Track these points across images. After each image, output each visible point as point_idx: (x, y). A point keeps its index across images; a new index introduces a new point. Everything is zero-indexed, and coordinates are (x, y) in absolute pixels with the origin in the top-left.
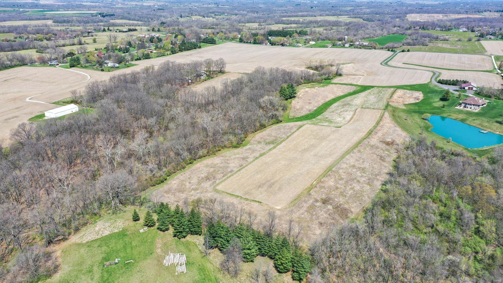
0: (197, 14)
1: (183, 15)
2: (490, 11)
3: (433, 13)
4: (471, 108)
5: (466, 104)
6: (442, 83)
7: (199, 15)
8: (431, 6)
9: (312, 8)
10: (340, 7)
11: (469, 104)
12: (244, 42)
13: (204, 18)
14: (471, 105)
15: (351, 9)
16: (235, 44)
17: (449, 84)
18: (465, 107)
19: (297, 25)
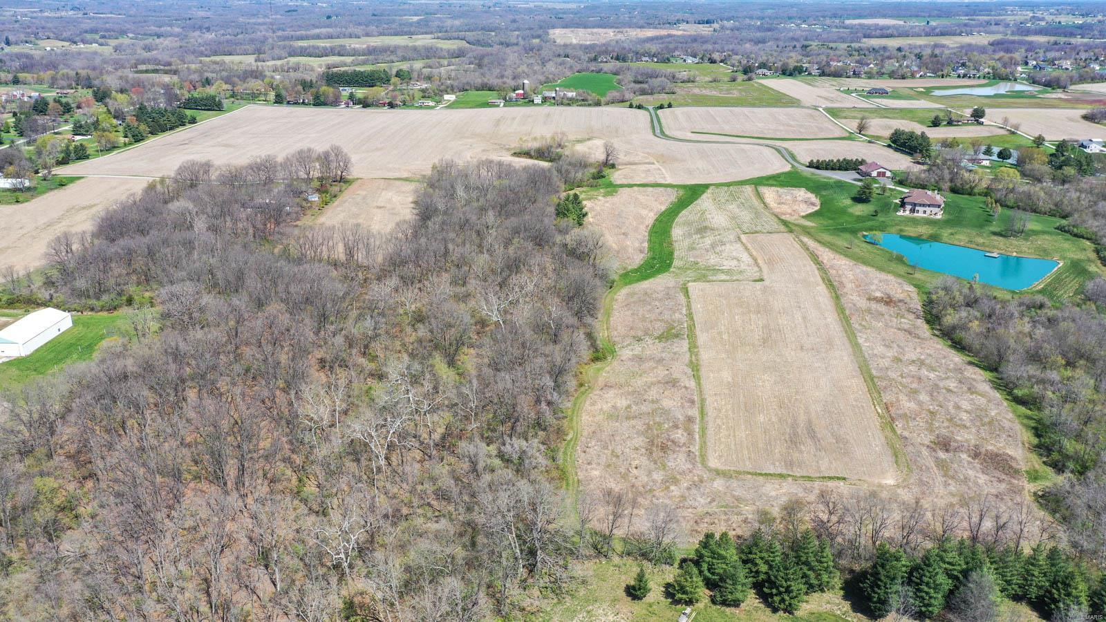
0: (52, 35)
1: (12, 38)
2: (687, 23)
3: (593, 28)
4: (925, 212)
5: (915, 205)
6: (818, 168)
7: (57, 38)
8: (572, 13)
9: (329, 17)
10: (389, 15)
11: (920, 205)
12: (288, 103)
13: (74, 46)
14: (924, 205)
15: (421, 20)
16: (265, 107)
17: (833, 169)
18: (913, 211)
19: (353, 58)
